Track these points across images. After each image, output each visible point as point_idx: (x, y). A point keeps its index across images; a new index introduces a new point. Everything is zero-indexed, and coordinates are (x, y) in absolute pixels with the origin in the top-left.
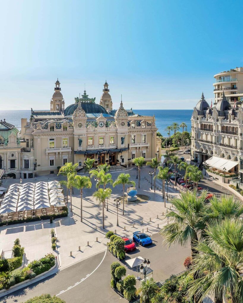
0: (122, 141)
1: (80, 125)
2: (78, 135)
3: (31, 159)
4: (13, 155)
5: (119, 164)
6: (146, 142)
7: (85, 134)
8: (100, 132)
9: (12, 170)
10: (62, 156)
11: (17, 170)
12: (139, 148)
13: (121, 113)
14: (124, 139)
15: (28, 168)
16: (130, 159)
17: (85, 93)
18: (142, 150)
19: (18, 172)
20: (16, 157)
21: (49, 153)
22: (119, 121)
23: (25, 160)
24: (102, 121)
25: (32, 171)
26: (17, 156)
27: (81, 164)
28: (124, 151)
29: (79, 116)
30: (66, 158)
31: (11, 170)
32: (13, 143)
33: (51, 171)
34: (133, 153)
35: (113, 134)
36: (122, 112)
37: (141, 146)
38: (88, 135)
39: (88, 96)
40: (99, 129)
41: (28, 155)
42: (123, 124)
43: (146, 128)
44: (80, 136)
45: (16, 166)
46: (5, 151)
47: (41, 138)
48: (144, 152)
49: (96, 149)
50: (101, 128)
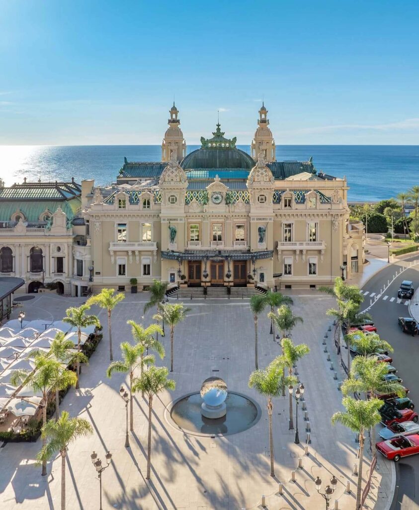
0: (260, 235)
1: (173, 199)
2: (168, 220)
3: (86, 259)
4: (59, 249)
5: (253, 285)
6: (318, 239)
7: (182, 217)
8: (214, 215)
9: (59, 275)
10: (140, 259)
11: (66, 278)
12: (301, 251)
13: (258, 176)
14: (265, 231)
15: (82, 276)
16: (280, 275)
17: (218, 129)
18: (308, 257)
19: (68, 281)
20: (65, 253)
21: (115, 252)
22: (253, 193)
23: (78, 260)
24: (217, 191)
25: (86, 283)
26: (66, 251)
27: (174, 277)
28: (260, 258)
29: (170, 180)
30: (149, 264)
31: (55, 275)
32: (59, 226)
33: (119, 286)
34: (288, 262)
35: (241, 220)
36: (259, 174)
37: (304, 247)
38: (189, 220)
39: (223, 134)
40: (211, 208)
41: (81, 251)
42: (262, 199)
43: (318, 208)
44: (171, 222)
45: (65, 268)
46: (47, 240)
47: (102, 222)
48: (314, 260)
49: (205, 248)
50: (216, 205)
